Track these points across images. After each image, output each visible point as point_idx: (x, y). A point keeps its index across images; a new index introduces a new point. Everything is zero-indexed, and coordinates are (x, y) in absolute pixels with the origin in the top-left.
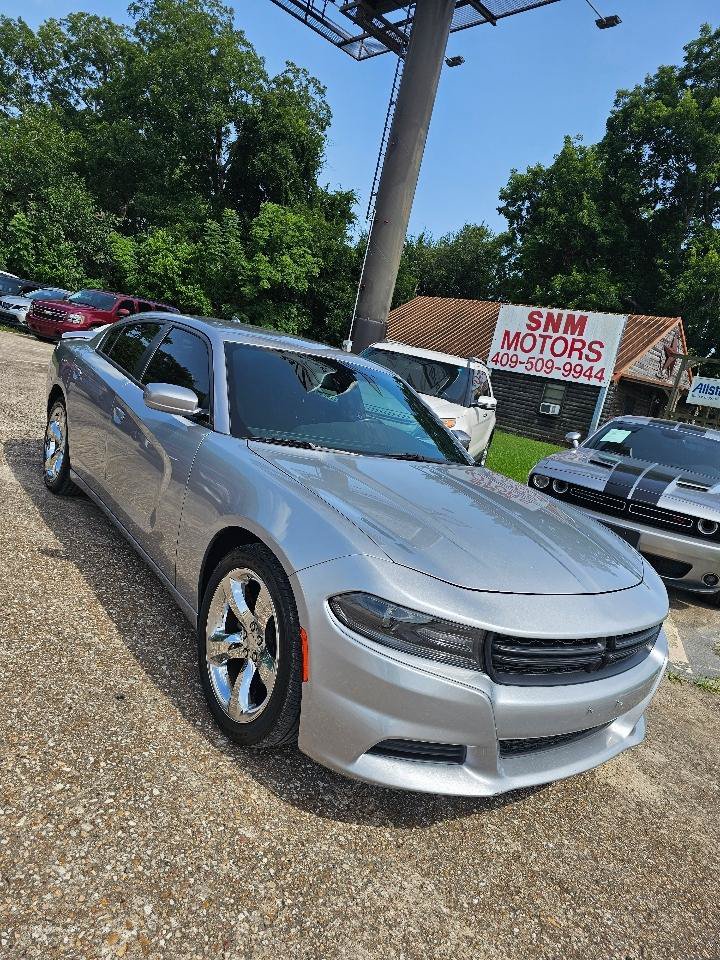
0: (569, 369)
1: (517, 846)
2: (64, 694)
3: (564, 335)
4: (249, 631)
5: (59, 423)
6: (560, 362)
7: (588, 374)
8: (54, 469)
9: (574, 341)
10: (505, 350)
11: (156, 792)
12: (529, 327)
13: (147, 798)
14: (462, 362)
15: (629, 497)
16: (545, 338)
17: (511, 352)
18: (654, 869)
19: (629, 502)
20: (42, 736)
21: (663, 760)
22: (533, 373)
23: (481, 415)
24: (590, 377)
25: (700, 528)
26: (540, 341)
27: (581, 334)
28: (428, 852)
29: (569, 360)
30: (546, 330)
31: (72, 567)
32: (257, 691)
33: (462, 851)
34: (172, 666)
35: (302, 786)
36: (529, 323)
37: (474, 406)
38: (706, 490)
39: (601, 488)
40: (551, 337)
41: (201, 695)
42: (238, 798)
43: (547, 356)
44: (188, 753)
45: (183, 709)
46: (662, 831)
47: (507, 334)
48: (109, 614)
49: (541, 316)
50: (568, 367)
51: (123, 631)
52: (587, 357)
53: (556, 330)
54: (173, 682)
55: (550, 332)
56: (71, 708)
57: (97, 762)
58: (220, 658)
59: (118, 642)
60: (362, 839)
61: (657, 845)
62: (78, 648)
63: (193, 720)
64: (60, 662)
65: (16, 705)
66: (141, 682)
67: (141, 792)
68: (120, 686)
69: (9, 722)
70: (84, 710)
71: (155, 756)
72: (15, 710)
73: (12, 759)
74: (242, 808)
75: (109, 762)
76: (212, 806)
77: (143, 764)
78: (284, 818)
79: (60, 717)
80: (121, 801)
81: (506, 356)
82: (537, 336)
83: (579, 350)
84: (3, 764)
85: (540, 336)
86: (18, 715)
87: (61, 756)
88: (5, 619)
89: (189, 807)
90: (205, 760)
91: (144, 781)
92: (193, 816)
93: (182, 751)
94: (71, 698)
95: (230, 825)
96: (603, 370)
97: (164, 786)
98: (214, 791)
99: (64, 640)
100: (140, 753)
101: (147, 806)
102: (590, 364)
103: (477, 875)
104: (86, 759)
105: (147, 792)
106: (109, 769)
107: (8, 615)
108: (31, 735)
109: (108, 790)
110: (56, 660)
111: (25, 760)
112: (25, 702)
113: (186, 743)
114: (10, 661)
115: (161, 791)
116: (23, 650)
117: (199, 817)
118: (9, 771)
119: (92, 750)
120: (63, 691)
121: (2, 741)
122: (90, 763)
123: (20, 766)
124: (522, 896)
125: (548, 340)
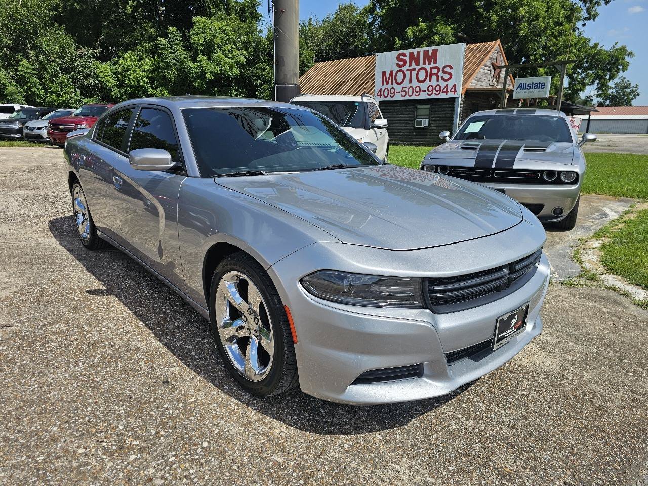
0: (431, 89)
1: (470, 423)
2: (124, 389)
3: (424, 66)
4: (247, 316)
5: (80, 199)
6: (424, 86)
7: (445, 90)
8: (86, 232)
9: (431, 69)
10: (385, 86)
11: (205, 444)
12: (398, 65)
13: (199, 450)
14: (358, 99)
15: (493, 166)
16: (411, 71)
17: (389, 86)
18: (568, 416)
19: (493, 170)
20: (113, 423)
21: (555, 339)
22: (407, 98)
23: (378, 133)
24: (447, 92)
25: (545, 177)
26: (408, 74)
27: (435, 62)
28: (409, 441)
29: (430, 83)
30: (410, 65)
31: (113, 299)
32: (263, 356)
34: (199, 351)
35: (310, 416)
36: (398, 62)
37: (373, 128)
38: (544, 150)
39: (473, 165)
40: (414, 70)
41: (224, 367)
42: (266, 435)
43: (415, 83)
44: (223, 410)
45: (212, 381)
46: (566, 389)
47: (384, 73)
48: (147, 325)
49: (404, 55)
50: (430, 88)
51: (159, 335)
52: (442, 78)
53: (417, 64)
54: (202, 362)
55: (414, 66)
56: (131, 398)
57: (157, 433)
58: (231, 339)
59: (157, 343)
60: (360, 443)
61: (565, 399)
62: (128, 354)
63: (222, 387)
64: (117, 366)
65: (90, 405)
66: (178, 368)
67: (194, 447)
68: (164, 374)
69: (87, 418)
70: (141, 397)
71: (199, 418)
72: (89, 409)
73: (93, 445)
74: (270, 441)
75: (166, 431)
76: (248, 445)
77: (191, 426)
78: (302, 441)
79: (124, 407)
80: (181, 457)
81: (386, 90)
82: (405, 71)
83: (436, 75)
84: (87, 450)
85: (407, 70)
86: (93, 412)
87: (130, 434)
88: (70, 344)
89: (232, 449)
90: (236, 412)
91: (195, 438)
92: (235, 455)
93: (218, 410)
94: (129, 391)
95: (265, 455)
96: (455, 85)
97: (211, 438)
98: (247, 433)
99: (117, 350)
100: (189, 419)
101: (201, 456)
102: (445, 83)
103: (448, 450)
104: (150, 432)
105: (199, 446)
106: (168, 436)
107: (72, 341)
108: (105, 424)
109: (170, 451)
110: (114, 366)
111: (104, 444)
112: (95, 401)
113: (220, 404)
114: (80, 374)
115: (209, 443)
116: (88, 364)
117: (240, 455)
118: (92, 455)
119: (152, 425)
120: (122, 387)
121: (84, 434)
122: (153, 434)
123: (101, 449)
124: (482, 456)
125: (413, 72)
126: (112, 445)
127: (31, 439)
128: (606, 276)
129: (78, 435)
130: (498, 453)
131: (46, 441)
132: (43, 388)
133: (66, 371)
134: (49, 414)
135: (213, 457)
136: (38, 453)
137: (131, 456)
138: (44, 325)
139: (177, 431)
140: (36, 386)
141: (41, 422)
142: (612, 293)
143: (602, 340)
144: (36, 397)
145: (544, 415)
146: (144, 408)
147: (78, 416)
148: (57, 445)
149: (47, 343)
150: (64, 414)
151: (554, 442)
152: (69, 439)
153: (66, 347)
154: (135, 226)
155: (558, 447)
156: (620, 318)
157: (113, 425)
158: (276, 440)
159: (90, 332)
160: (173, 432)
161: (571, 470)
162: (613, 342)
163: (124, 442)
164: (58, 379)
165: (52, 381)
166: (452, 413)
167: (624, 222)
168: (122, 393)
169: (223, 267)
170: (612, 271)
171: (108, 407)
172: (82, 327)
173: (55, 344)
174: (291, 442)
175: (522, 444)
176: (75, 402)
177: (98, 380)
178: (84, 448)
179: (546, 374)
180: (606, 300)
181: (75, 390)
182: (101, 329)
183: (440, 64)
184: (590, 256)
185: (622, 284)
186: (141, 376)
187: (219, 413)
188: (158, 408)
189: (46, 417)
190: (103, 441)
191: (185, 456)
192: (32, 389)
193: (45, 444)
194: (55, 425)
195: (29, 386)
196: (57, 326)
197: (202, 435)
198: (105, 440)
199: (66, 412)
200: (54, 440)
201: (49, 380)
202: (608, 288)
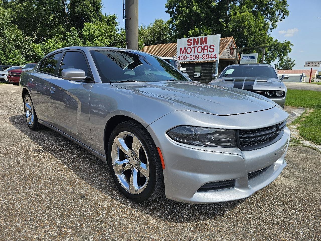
1: (256, 215)
2: (59, 201)
3: (201, 45)
4: (131, 157)
5: (29, 103)
6: (201, 55)
7: (211, 57)
8: (31, 121)
9: (204, 46)
10: (182, 55)
11: (110, 231)
12: (188, 45)
13: (107, 234)
14: (171, 58)
15: (243, 88)
16: (194, 47)
17: (184, 55)
18: (306, 209)
20: (54, 220)
22: (192, 60)
25: (268, 94)
26: (193, 49)
27: (206, 43)
28: (227, 225)
29: (204, 53)
30: (194, 45)
31: (48, 154)
33: (238, 221)
34: (100, 180)
35: (168, 213)
36: (188, 43)
38: (266, 81)
40: (196, 47)
41: (115, 188)
42: (145, 224)
43: (196, 53)
44: (118, 211)
45: (110, 195)
46: (301, 195)
47: (181, 49)
48: (69, 167)
49: (191, 40)
50: (204, 56)
51: (76, 172)
52: (210, 51)
53: (197, 44)
54: (102, 186)
55: (196, 45)
56: (63, 206)
57: (81, 225)
58: (120, 172)
59: (75, 177)
60: (200, 227)
61: (302, 201)
62: (60, 182)
63: (116, 198)
64: (53, 189)
65: (39, 210)
66: (89, 189)
67: (104, 232)
68: (81, 193)
69: (38, 218)
70: (69, 205)
71: (105, 216)
72: (39, 212)
73: (43, 233)
74: (148, 228)
75: (86, 223)
76: (136, 230)
77: (101, 221)
78: (166, 227)
79: (60, 211)
80: (97, 238)
81: (182, 57)
82: (192, 48)
83: (207, 49)
84: (39, 236)
85: (193, 47)
86: (41, 214)
87: (65, 226)
88: (25, 178)
89: (127, 233)
90: (126, 212)
91: (104, 227)
92: (129, 236)
93: (115, 211)
94: (62, 202)
95: (146, 235)
96: (216, 54)
97: (113, 227)
98: (134, 224)
99: (53, 180)
100: (99, 217)
101: (109, 238)
102: (211, 53)
103: (248, 229)
104: (76, 225)
105: (107, 232)
106: (88, 227)
107: (26, 176)
108: (49, 221)
109: (90, 235)
110: (52, 189)
111: (49, 232)
112: (42, 208)
113: (116, 208)
114: (32, 194)
115: (112, 230)
116: (36, 188)
117: (132, 236)
118: (43, 239)
119: (78, 221)
120: (58, 200)
121: (37, 227)
122: (79, 226)
123: (48, 235)
124: (268, 232)
125: (195, 48)
126: (54, 233)
127: (4, 231)
128: (304, 141)
129: (33, 228)
130: (276, 230)
131: (14, 232)
132: (10, 202)
133: (23, 192)
134: (14, 216)
135: (116, 238)
136: (9, 239)
137: (67, 239)
138: (9, 168)
139: (93, 223)
140: (6, 201)
141: (10, 221)
142: (309, 149)
143: (311, 171)
144: (6, 207)
145: (294, 209)
146: (71, 211)
147: (32, 216)
148: (20, 234)
149: (11, 177)
150: (23, 216)
151: (303, 223)
152: (27, 230)
153: (22, 179)
154: (60, 115)
155: (306, 226)
156: (317, 160)
157: (54, 221)
158: (151, 227)
159: (36, 171)
160: (90, 224)
161: (317, 238)
162: (318, 172)
163: (62, 231)
164: (19, 197)
165: (15, 198)
166: (245, 209)
167: (304, 117)
168: (58, 203)
169: (117, 130)
170: (306, 139)
171: (50, 211)
172: (31, 169)
173: (16, 178)
174: (160, 227)
175: (287, 225)
176: (30, 209)
177: (43, 196)
178: (37, 235)
179: (289, 188)
180: (308, 152)
181: (29, 202)
182: (42, 170)
183: (209, 44)
184: (293, 132)
185: (313, 145)
186: (68, 193)
187: (116, 213)
188: (80, 211)
189: (12, 218)
190: (49, 231)
191: (100, 237)
192: (3, 202)
193: (13, 233)
194: (18, 222)
195: (2, 201)
196: (17, 168)
197: (108, 225)
198: (50, 230)
199: (25, 214)
200: (18, 231)
201: (14, 197)
202: (307, 147)
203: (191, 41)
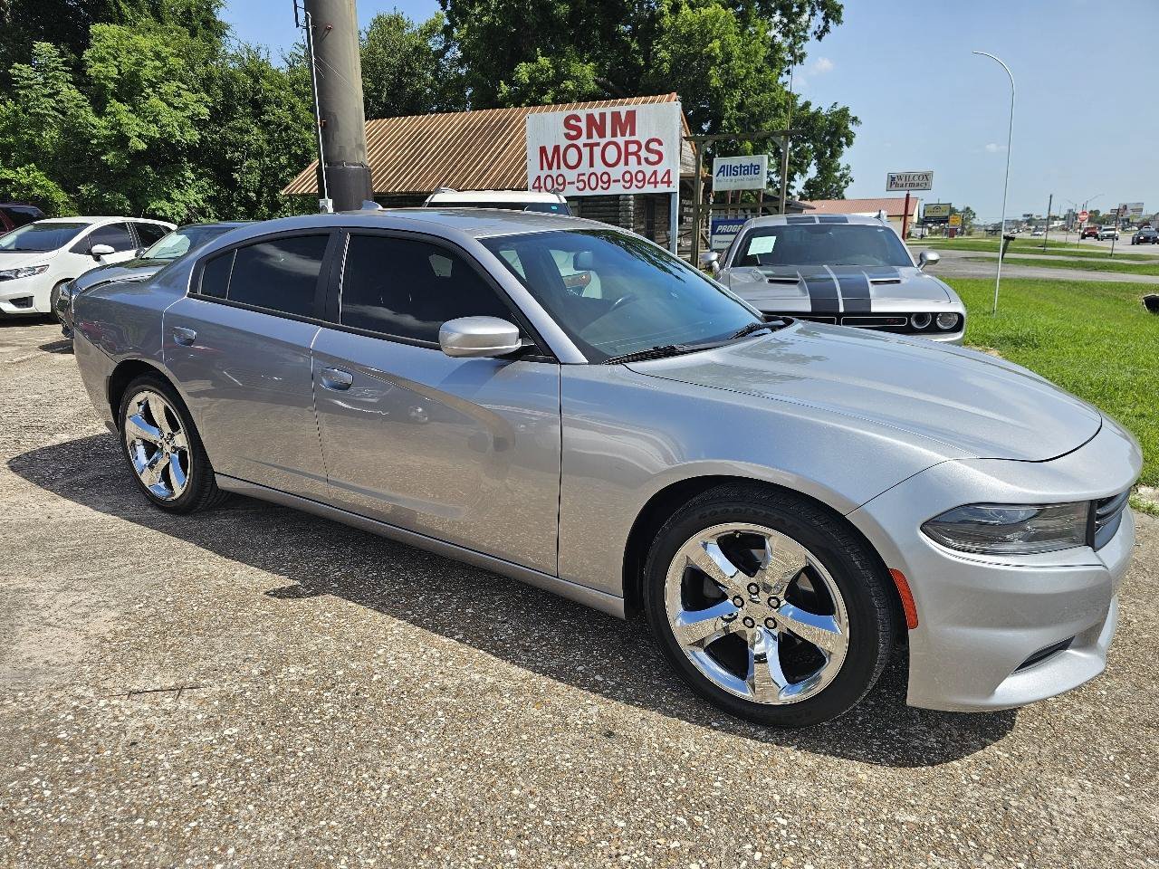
0: (630, 179)
2: (553, 759)
3: (614, 139)
6: (616, 173)
7: (652, 180)
9: (627, 143)
10: (546, 171)
11: (782, 821)
12: (568, 136)
13: (784, 833)
16: (591, 146)
17: (554, 172)
20: (601, 820)
22: (588, 192)
24: (656, 183)
25: (914, 323)
26: (586, 151)
27: (633, 133)
29: (627, 168)
30: (590, 136)
31: (341, 603)
34: (603, 672)
35: (884, 744)
36: (567, 131)
38: (899, 281)
39: (809, 309)
40: (598, 144)
43: (599, 167)
45: (682, 717)
47: (543, 150)
48: (460, 641)
49: (578, 119)
50: (627, 177)
52: (647, 160)
53: (602, 134)
55: (596, 138)
56: (581, 773)
57: (691, 821)
59: (516, 671)
62: (489, 699)
63: (707, 724)
65: (525, 799)
66: (603, 706)
67: (771, 829)
68: (590, 721)
69: (547, 823)
70: (596, 767)
72: (532, 806)
74: (870, 794)
75: (699, 813)
76: (845, 807)
77: (731, 798)
78: (912, 784)
79: (588, 789)
80: (767, 849)
81: (549, 179)
82: (581, 146)
83: (635, 154)
85: (585, 145)
86: (545, 809)
87: (649, 832)
89: (830, 820)
90: (774, 761)
91: (756, 816)
93: (742, 763)
95: (883, 817)
96: (668, 172)
97: (781, 810)
98: (825, 790)
101: (797, 841)
102: (653, 168)
104: (677, 822)
105: (776, 826)
106: (712, 821)
107: (357, 694)
108: (590, 826)
109: (740, 844)
111: (625, 858)
112: (527, 789)
113: (735, 753)
114: (442, 750)
115: (785, 818)
119: (667, 809)
120: (545, 756)
122: (685, 823)
125: (595, 148)
126: (640, 856)
129: (565, 854)
133: (409, 749)
134: (471, 829)
135: (815, 838)
139: (718, 810)
140: (386, 787)
144: (410, 807)
146: (622, 784)
147: (527, 822)
149: (310, 706)
158: (875, 790)
159: (371, 670)
160: (711, 812)
163: (655, 847)
165: (405, 772)
168: (557, 766)
174: (899, 788)
181: (467, 778)
182: (385, 663)
183: (642, 135)
186: (554, 731)
188: (644, 780)
189: (472, 837)
190: (619, 854)
191: (773, 846)
194: (504, 846)
195: (373, 790)
197: (762, 808)
198: (620, 851)
199: (498, 819)
201: (398, 771)
203: (578, 124)
